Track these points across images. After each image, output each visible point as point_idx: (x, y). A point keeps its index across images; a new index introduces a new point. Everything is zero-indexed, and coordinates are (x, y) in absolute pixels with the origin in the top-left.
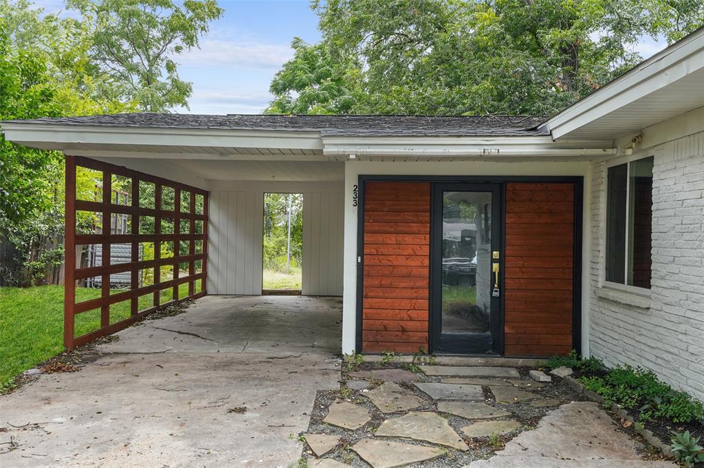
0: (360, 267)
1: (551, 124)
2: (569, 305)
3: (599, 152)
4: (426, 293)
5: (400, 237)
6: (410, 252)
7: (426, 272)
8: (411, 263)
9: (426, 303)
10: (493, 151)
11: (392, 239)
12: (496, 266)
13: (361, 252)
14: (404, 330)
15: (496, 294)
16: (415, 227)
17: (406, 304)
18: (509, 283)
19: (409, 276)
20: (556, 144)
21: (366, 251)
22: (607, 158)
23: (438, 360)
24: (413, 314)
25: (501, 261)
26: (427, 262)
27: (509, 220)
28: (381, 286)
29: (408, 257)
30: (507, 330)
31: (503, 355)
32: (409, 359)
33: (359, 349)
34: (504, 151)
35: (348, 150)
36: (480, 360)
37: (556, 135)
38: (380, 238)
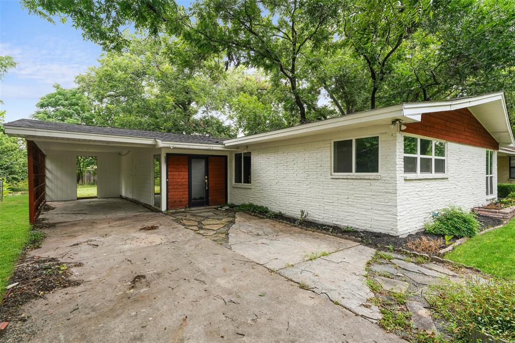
0: (167, 182)
1: (224, 142)
2: (224, 190)
3: (235, 150)
4: (187, 190)
5: (179, 173)
6: (182, 177)
7: (187, 183)
8: (183, 180)
9: (187, 192)
10: (211, 148)
11: (177, 173)
12: (206, 180)
13: (167, 178)
14: (181, 201)
15: (207, 188)
16: (184, 170)
17: (181, 193)
18: (210, 185)
19: (182, 185)
20: (226, 147)
21: (169, 177)
22: (235, 151)
23: (192, 209)
24: (184, 196)
25: (208, 179)
26: (187, 180)
27: (210, 167)
28: (173, 188)
29: (182, 179)
30: (210, 198)
31: (208, 205)
32: (183, 210)
33: (167, 209)
34: (214, 148)
35: (171, 145)
36: (203, 208)
37: (226, 145)
38: (173, 173)
